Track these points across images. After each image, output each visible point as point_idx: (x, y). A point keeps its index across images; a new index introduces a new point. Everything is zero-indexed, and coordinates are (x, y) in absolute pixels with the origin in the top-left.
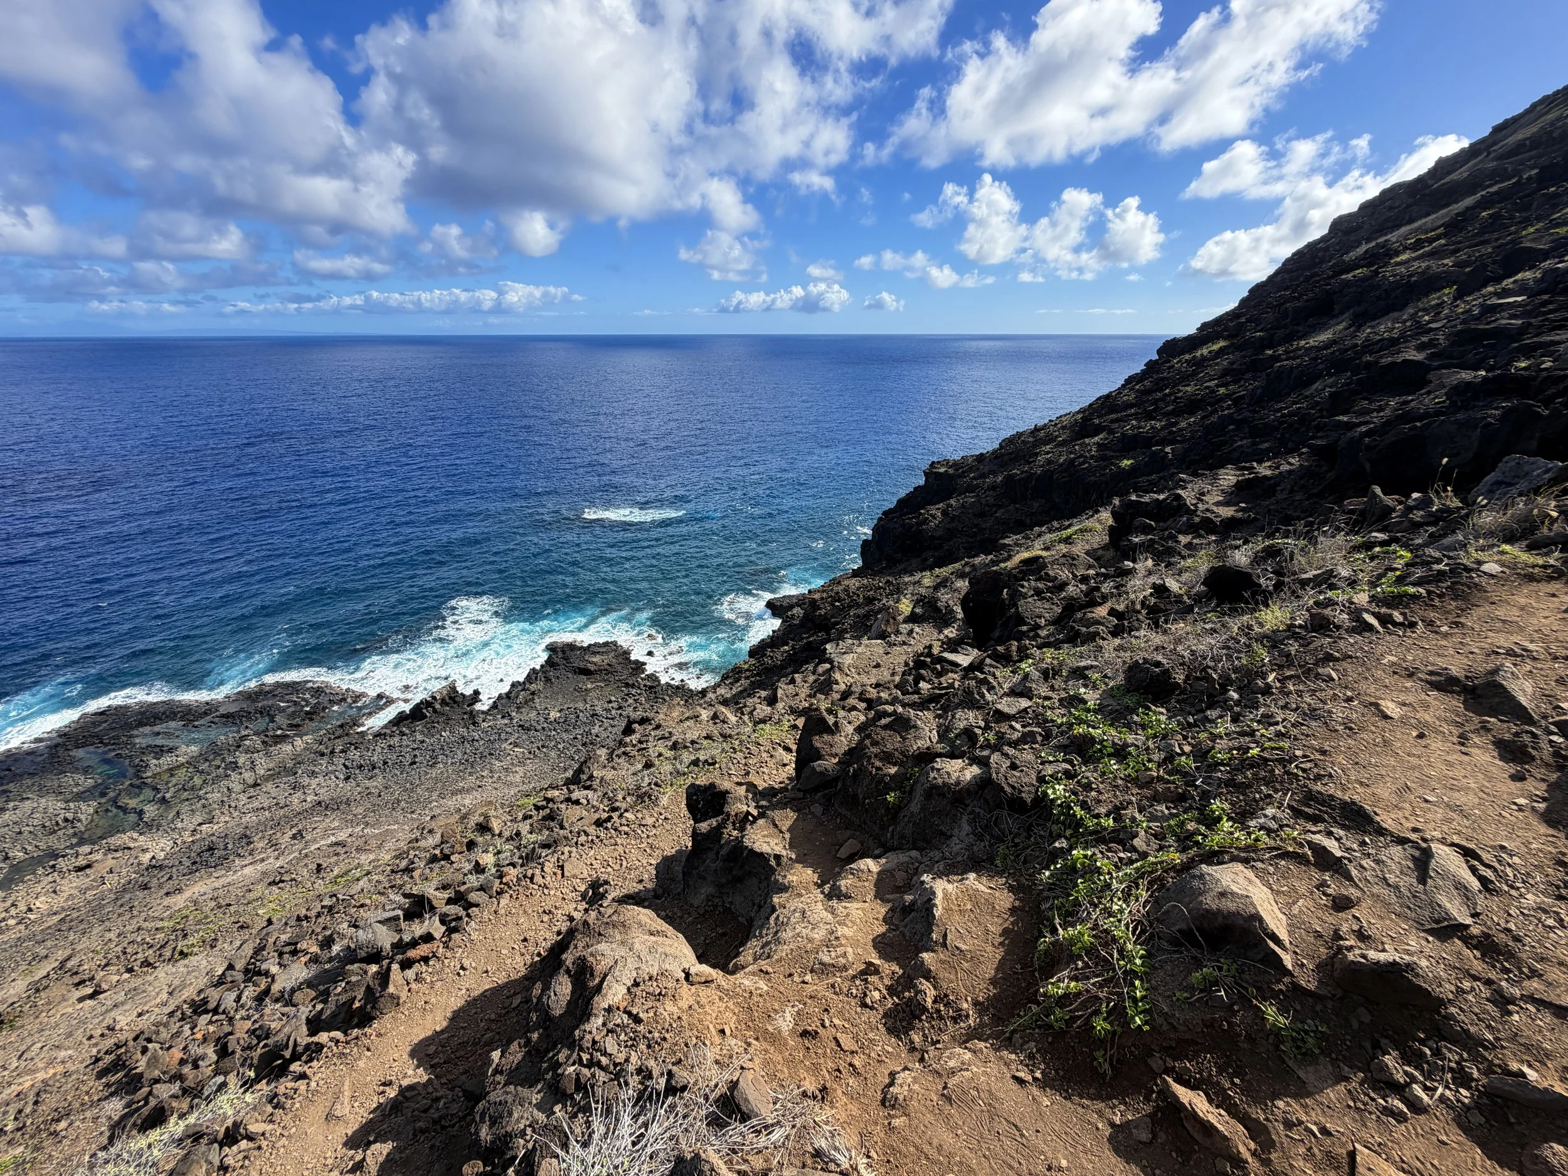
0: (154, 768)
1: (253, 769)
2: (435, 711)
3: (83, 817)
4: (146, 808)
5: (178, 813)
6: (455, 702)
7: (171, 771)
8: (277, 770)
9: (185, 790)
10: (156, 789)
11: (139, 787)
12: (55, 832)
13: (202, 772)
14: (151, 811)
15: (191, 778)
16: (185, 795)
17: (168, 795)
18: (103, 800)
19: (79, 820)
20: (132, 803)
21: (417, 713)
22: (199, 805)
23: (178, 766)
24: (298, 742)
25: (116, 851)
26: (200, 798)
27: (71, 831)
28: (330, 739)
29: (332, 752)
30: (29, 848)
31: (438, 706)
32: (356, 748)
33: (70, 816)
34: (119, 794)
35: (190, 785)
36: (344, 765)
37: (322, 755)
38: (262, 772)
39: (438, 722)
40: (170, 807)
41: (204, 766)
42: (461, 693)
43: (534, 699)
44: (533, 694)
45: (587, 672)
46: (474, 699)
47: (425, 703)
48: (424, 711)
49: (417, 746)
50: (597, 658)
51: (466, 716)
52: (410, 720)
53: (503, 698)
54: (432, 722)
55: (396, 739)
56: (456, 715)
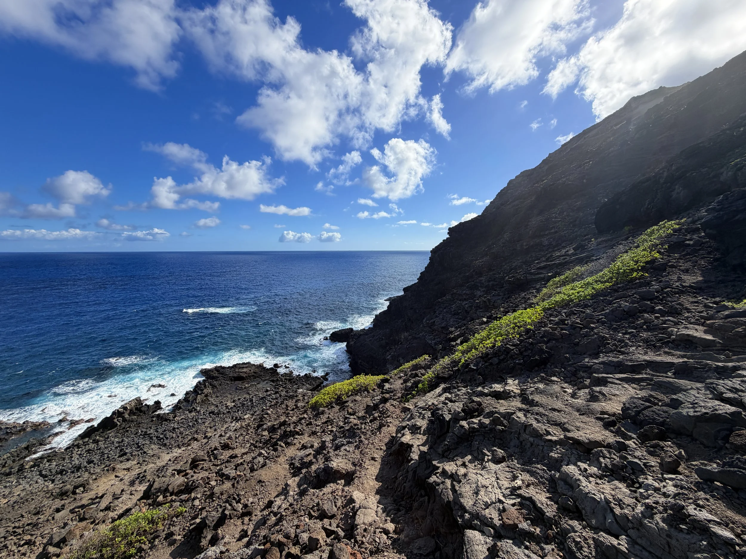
2: (124, 420)
6: (141, 411)
31: (126, 416)
39: (130, 427)
42: (146, 405)
43: (208, 399)
44: (206, 396)
45: (240, 378)
46: (156, 407)
47: (117, 414)
48: (116, 420)
49: (117, 445)
50: (245, 370)
51: (154, 419)
52: (101, 430)
53: (182, 402)
54: (124, 428)
55: (92, 446)
56: (145, 420)
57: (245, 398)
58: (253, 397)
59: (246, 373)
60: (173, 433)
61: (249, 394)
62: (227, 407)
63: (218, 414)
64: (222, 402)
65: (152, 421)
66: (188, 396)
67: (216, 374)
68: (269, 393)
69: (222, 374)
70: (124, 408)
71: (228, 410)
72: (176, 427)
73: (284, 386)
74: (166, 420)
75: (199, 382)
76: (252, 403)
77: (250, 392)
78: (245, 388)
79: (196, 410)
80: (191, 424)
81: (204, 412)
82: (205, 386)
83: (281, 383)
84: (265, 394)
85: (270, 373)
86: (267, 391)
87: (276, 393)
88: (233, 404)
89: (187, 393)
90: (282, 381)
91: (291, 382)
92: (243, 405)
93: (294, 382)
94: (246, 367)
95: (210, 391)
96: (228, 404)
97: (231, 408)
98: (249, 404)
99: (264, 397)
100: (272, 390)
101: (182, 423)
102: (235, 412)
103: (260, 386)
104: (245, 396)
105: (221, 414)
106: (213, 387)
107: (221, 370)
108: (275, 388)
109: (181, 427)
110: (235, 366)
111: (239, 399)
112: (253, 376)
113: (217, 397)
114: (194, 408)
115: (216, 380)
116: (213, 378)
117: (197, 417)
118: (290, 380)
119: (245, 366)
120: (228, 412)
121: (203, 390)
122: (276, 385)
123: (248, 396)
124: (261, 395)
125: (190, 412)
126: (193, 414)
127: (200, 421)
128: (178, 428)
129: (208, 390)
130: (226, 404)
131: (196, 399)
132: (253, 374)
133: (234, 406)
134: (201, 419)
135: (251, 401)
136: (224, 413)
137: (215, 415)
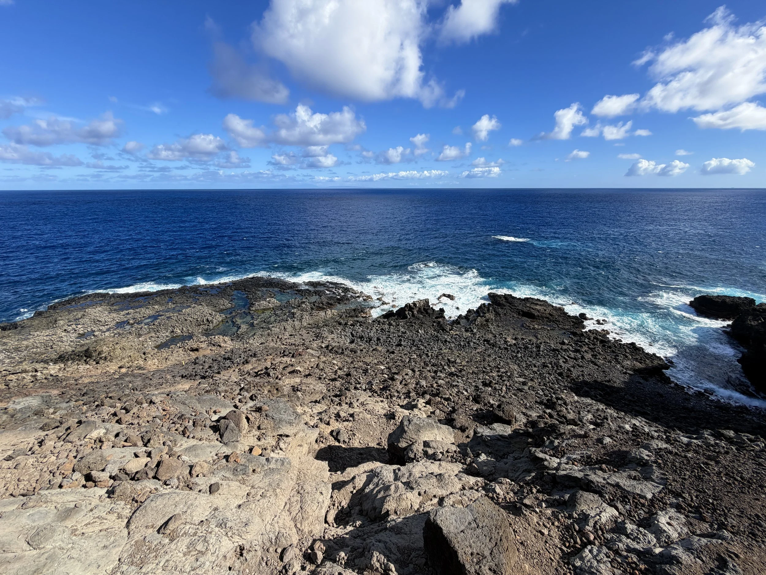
0: (257, 306)
1: (301, 320)
2: (413, 315)
3: (215, 321)
4: (242, 326)
5: (255, 334)
6: (427, 313)
7: (263, 310)
8: (313, 325)
9: (265, 322)
10: (253, 318)
11: (247, 314)
12: (200, 325)
13: (276, 315)
14: (244, 327)
15: (270, 317)
16: (264, 325)
17: (255, 322)
18: (228, 316)
19: (212, 323)
20: (239, 321)
21: (402, 313)
22: (266, 333)
23: (268, 309)
24: (329, 312)
25: (214, 345)
26: (269, 329)
27: (207, 327)
28: (346, 316)
29: (346, 324)
30: (184, 329)
31: (415, 312)
32: (360, 325)
33: (210, 318)
34: (236, 315)
35: (268, 320)
36: (352, 333)
37: (340, 324)
38: (305, 324)
39: (415, 323)
40: (253, 329)
41: (278, 312)
42: (432, 308)
43: (488, 325)
44: (487, 321)
45: (530, 315)
46: (439, 314)
47: (408, 307)
48: (407, 313)
49: (400, 334)
50: (538, 307)
51: (435, 324)
52: (396, 317)
53: (462, 318)
54: (411, 322)
55: (387, 326)
56: (428, 322)
57: (530, 340)
58: (541, 343)
59: (538, 311)
60: (444, 345)
61: (537, 337)
62: (506, 342)
63: (493, 346)
64: (501, 334)
65: (433, 325)
66: (469, 314)
67: (503, 302)
68: (565, 347)
69: (510, 304)
70: (414, 304)
71: (506, 346)
72: (448, 340)
73: (592, 346)
74: (443, 330)
75: (484, 304)
76: (539, 351)
77: (539, 336)
78: (534, 329)
79: (472, 331)
80: (462, 344)
81: (479, 337)
82: (488, 310)
83: (587, 340)
84: (560, 346)
85: (573, 322)
86: (563, 343)
87: (577, 351)
88: (514, 342)
89: (469, 311)
90: (589, 339)
91: (604, 346)
92: (526, 348)
93: (610, 347)
94: (540, 305)
95: (492, 317)
96: (509, 339)
97: (510, 345)
98: (534, 349)
99: (557, 350)
100: (571, 345)
101: (455, 339)
102: (514, 352)
103: (555, 333)
104: (531, 338)
105: (496, 347)
106: (497, 314)
107: (510, 299)
108: (577, 344)
109: (453, 342)
110: (527, 299)
111: (523, 339)
112: (548, 318)
113: (498, 326)
114: (470, 328)
115: (502, 308)
116: (499, 305)
117: (470, 339)
118: (602, 342)
119: (539, 303)
120: (506, 349)
121: (485, 313)
122: (577, 341)
123: (534, 340)
124: (553, 346)
125: (467, 331)
126: (469, 334)
127: (472, 344)
128: (449, 342)
129: (490, 316)
130: (506, 338)
131: (475, 320)
132: (548, 316)
133: (515, 344)
134: (474, 343)
135: (538, 347)
136: (500, 347)
137: (490, 345)
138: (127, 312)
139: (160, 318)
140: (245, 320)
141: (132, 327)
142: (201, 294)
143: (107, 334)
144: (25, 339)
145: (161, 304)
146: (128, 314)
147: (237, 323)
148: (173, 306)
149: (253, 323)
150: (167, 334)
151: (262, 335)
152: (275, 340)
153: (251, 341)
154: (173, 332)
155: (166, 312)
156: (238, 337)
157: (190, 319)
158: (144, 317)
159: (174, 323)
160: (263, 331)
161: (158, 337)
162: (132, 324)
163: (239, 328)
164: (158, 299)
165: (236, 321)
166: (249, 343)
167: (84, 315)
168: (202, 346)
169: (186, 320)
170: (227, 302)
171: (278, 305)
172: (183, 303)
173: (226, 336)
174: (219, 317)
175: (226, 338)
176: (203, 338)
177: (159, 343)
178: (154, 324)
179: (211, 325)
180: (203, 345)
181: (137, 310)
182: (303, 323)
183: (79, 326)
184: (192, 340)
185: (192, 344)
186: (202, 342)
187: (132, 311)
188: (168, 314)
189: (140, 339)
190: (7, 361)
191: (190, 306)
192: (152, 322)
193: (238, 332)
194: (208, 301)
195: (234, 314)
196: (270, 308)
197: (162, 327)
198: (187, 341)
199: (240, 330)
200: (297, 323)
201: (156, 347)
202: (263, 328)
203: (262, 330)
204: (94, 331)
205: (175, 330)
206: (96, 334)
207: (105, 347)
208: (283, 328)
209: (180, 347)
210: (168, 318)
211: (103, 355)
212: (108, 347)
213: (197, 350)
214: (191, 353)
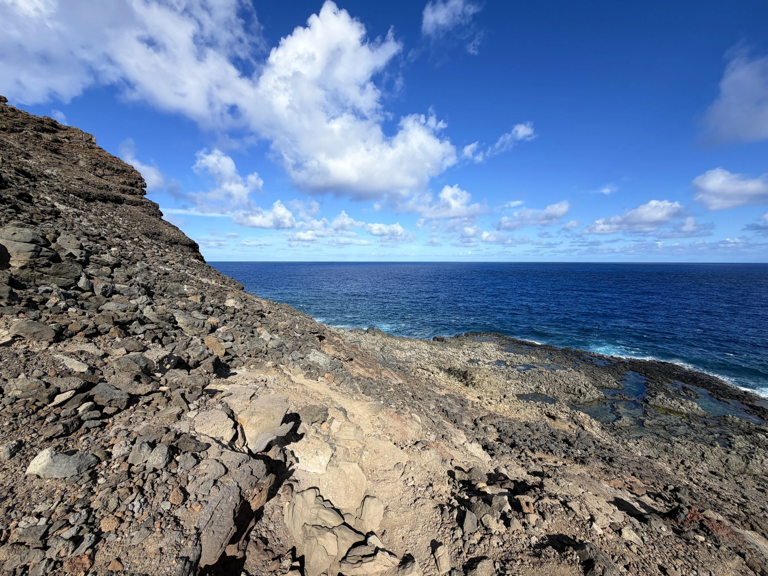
0: (658, 401)
3: (588, 396)
4: (624, 417)
5: (641, 437)
7: (668, 411)
9: (664, 428)
10: (645, 413)
12: (569, 393)
13: (691, 427)
14: (626, 421)
15: (678, 425)
16: (662, 432)
17: (647, 422)
18: (609, 397)
19: (585, 396)
20: (622, 409)
22: (662, 445)
23: (677, 412)
25: (576, 423)
26: (669, 441)
27: (576, 398)
30: (551, 390)
33: (584, 390)
34: (621, 401)
35: (672, 428)
40: (641, 430)
41: (698, 425)
138: (509, 354)
139: (532, 369)
140: (631, 412)
141: (506, 368)
142: (584, 361)
143: (486, 366)
144: (442, 350)
145: (539, 357)
146: (508, 356)
147: (618, 410)
148: (549, 362)
149: (644, 421)
150: (532, 387)
151: (653, 444)
152: (674, 464)
153: (631, 445)
154: (538, 387)
155: (541, 366)
156: (613, 429)
157: (561, 381)
158: (519, 363)
159: (543, 379)
160: (657, 440)
161: (523, 387)
162: (508, 366)
163: (619, 418)
164: (539, 352)
165: (618, 408)
166: (626, 444)
167: (480, 346)
168: (561, 417)
169: (556, 381)
170: (614, 380)
171: (698, 414)
172: (561, 363)
173: (597, 420)
174: (594, 394)
175: (594, 422)
176: (567, 409)
177: (521, 393)
178: (524, 373)
179: (582, 398)
180: (563, 416)
181: (517, 355)
182: (751, 466)
183: (473, 353)
184: (553, 405)
185: (552, 409)
186: (562, 412)
187: (513, 354)
188: (541, 369)
189: (508, 382)
190: (427, 360)
191: (566, 369)
192: (524, 370)
193: (615, 423)
194: (589, 371)
195: (617, 398)
196: (682, 413)
197: (530, 378)
198: (548, 404)
199: (619, 422)
200: (734, 459)
201: (517, 395)
202: (658, 435)
203: (656, 437)
204: (480, 361)
205: (541, 387)
206: (480, 363)
207: (478, 375)
208: (699, 454)
209: (538, 407)
210: (540, 372)
211: (474, 382)
212: (480, 377)
213: (554, 418)
214: (547, 418)
